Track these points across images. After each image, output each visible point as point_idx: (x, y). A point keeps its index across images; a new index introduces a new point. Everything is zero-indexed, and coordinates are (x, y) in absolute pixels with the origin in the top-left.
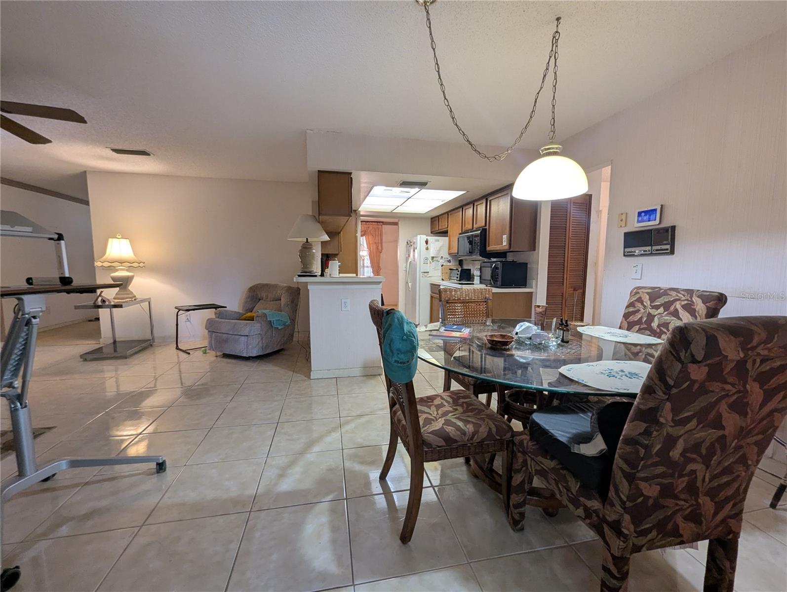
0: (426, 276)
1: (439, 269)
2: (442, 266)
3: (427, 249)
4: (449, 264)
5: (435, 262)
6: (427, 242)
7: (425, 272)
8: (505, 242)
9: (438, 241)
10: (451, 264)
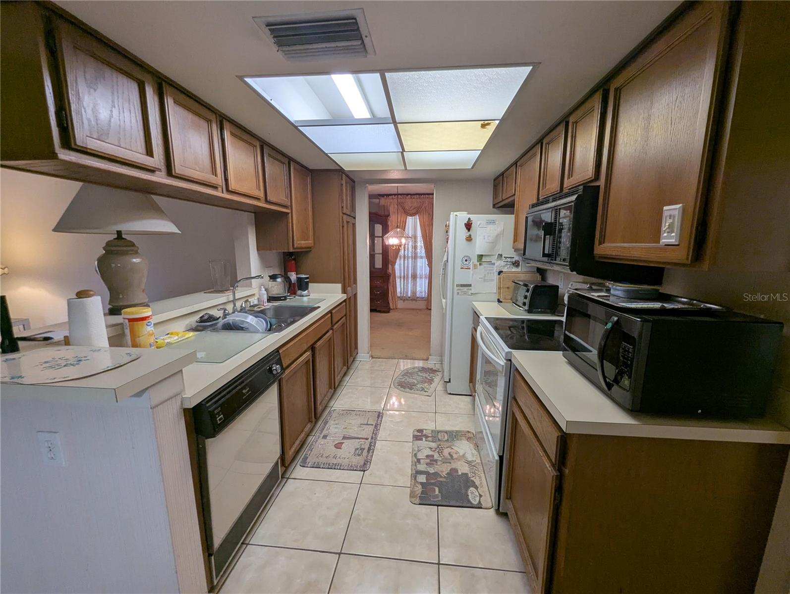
0: (465, 293)
1: (492, 280)
2: (500, 273)
3: (469, 239)
4: (514, 269)
5: (485, 265)
6: (468, 226)
7: (462, 286)
8: (671, 229)
9: (493, 222)
10: (519, 269)
